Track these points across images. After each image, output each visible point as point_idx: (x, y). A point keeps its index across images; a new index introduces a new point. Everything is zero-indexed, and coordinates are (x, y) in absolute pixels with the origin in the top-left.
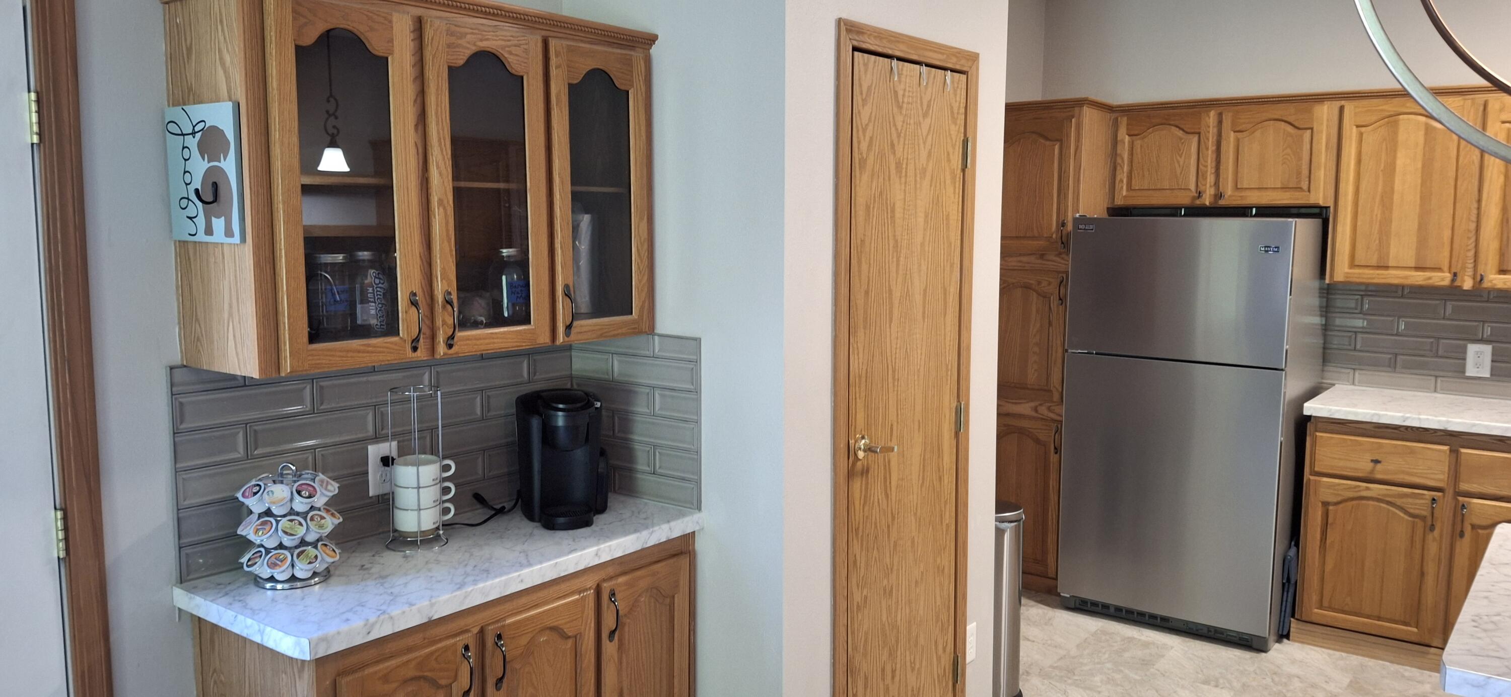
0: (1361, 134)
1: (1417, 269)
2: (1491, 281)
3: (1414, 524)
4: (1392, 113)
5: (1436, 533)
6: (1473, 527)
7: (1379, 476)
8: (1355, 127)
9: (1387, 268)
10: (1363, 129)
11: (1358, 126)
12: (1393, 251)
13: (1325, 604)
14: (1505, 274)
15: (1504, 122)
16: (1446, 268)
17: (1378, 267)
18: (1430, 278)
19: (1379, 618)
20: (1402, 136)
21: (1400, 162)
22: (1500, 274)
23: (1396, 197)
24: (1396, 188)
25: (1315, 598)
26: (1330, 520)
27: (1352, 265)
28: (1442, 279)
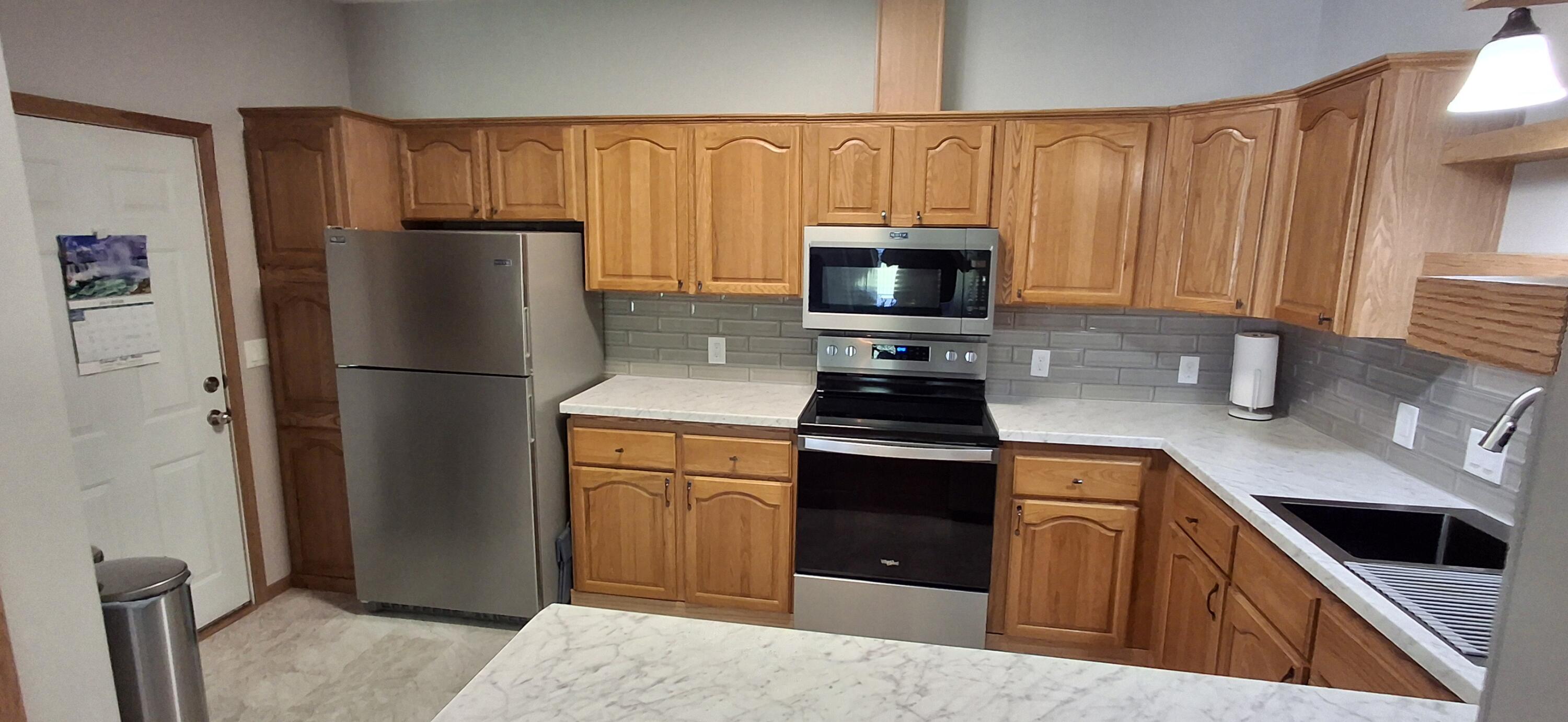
0: (601, 156)
1: (653, 277)
2: (708, 287)
3: (654, 501)
4: (623, 138)
5: (671, 507)
6: (697, 499)
7: (624, 463)
8: (596, 150)
9: (630, 276)
10: (602, 151)
11: (598, 149)
12: (634, 262)
13: (594, 575)
14: (717, 281)
15: (708, 149)
16: (674, 276)
17: (624, 276)
18: (662, 285)
19: (636, 583)
20: (633, 159)
21: (633, 183)
22: (714, 281)
23: (633, 214)
24: (632, 206)
25: (586, 571)
26: (591, 503)
27: (605, 275)
28: (671, 285)
